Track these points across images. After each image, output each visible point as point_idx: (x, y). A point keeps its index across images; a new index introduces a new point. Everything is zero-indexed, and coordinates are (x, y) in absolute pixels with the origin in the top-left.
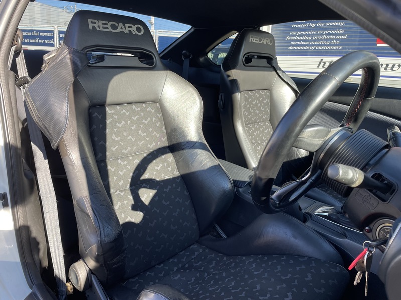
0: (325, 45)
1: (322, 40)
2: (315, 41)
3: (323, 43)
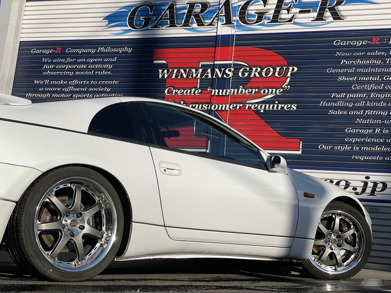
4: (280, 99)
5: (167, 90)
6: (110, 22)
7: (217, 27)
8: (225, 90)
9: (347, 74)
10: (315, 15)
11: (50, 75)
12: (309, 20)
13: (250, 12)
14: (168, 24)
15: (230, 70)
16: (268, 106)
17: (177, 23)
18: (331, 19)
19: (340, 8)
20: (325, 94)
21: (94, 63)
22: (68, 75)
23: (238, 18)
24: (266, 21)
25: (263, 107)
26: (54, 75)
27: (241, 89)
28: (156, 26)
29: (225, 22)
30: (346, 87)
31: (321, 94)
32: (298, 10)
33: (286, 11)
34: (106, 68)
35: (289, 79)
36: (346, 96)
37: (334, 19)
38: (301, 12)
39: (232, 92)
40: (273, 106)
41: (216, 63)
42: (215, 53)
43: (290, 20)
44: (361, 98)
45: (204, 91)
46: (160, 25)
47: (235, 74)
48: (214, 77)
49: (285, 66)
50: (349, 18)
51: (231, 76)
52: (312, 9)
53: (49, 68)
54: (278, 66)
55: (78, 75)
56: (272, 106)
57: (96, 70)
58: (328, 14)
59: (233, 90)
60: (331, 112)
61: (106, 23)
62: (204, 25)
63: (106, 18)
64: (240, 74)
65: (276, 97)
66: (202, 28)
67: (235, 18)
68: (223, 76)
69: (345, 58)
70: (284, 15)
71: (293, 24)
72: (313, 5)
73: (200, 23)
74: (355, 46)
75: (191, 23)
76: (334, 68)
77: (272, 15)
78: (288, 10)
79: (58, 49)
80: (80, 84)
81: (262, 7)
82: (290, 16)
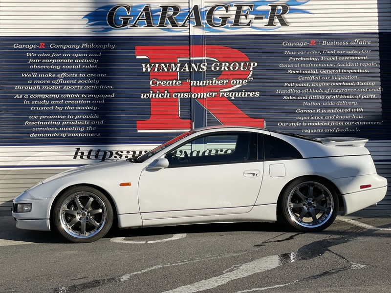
0: (78, 132)
1: (74, 126)
2: (65, 126)
3: (76, 129)
4: (246, 88)
5: (151, 82)
6: (90, 20)
7: (189, 28)
8: (202, 82)
9: (294, 69)
10: (267, 21)
11: (37, 68)
12: (263, 25)
13: (216, 16)
14: (145, 24)
15: (204, 65)
16: (237, 93)
17: (153, 24)
18: (279, 25)
19: (285, 16)
20: (280, 84)
21: (79, 58)
22: (55, 69)
23: (206, 21)
24: (229, 25)
25: (234, 95)
26: (40, 68)
27: (214, 80)
28: (134, 26)
29: (195, 25)
30: (294, 79)
31: (277, 84)
32: (253, 16)
33: (244, 17)
34: (92, 62)
35: (252, 72)
36: (295, 85)
37: (282, 24)
38: (256, 18)
39: (208, 83)
40: (242, 94)
41: (191, 58)
42: (190, 50)
43: (248, 25)
44: (305, 86)
45: (183, 82)
46: (138, 24)
47: (209, 68)
48: (191, 71)
49: (248, 62)
50: (292, 24)
51: (205, 70)
52: (264, 16)
53: (35, 62)
54: (242, 62)
55: (65, 68)
56: (240, 93)
57: (82, 64)
58: (276, 20)
59: (208, 82)
60: (285, 98)
61: (86, 21)
62: (178, 26)
63: (86, 16)
64: (213, 68)
65: (243, 87)
66: (175, 29)
67: (204, 22)
68: (198, 70)
69: (292, 56)
70: (243, 20)
71: (251, 27)
72: (265, 13)
73: (174, 25)
74: (298, 47)
75: (166, 24)
76: (285, 63)
77: (234, 20)
78: (246, 16)
79: (41, 44)
80: (69, 77)
81: (225, 13)
82: (248, 21)
